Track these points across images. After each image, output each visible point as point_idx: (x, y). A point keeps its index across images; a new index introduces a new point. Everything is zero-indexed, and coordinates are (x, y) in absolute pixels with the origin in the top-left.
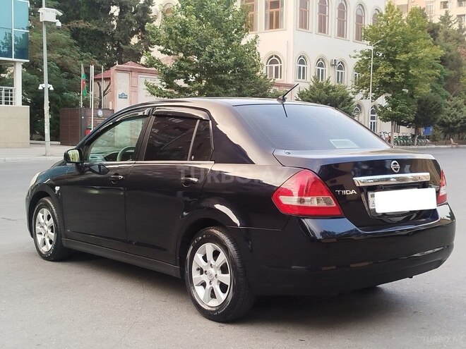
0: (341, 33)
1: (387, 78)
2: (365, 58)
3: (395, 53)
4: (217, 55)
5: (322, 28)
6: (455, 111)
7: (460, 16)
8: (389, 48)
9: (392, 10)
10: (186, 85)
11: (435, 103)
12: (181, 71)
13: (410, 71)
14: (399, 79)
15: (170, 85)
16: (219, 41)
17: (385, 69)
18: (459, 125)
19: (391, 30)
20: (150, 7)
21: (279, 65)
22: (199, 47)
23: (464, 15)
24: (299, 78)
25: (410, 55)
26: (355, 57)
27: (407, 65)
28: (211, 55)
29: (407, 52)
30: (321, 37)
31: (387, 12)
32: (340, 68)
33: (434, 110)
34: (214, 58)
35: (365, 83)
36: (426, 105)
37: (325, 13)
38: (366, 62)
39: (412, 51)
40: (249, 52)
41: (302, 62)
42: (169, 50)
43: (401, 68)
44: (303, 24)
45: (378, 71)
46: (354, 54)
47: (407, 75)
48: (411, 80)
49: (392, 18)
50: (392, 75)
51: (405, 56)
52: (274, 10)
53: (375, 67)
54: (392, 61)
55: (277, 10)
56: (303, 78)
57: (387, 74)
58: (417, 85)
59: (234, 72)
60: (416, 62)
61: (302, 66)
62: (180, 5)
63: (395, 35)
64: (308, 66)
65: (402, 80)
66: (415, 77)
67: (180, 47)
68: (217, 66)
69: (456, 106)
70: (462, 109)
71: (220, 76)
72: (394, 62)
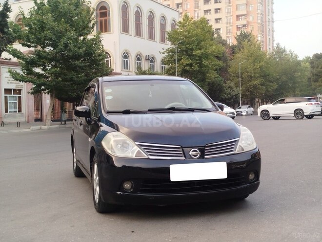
0: (151, 37)
1: (187, 68)
2: (171, 54)
3: (192, 50)
4: (71, 46)
5: (138, 33)
6: (229, 91)
7: (217, 30)
8: (187, 46)
9: (188, 20)
10: (43, 72)
11: (219, 85)
12: (40, 59)
13: (203, 62)
14: (196, 68)
15: (30, 72)
16: (72, 34)
17: (186, 61)
18: (232, 100)
19: (189, 33)
20: (8, 13)
21: (109, 59)
22: (55, 39)
23: (220, 29)
24: (125, 68)
25: (202, 51)
26: (163, 53)
27: (200, 58)
28: (66, 46)
29: (200, 49)
30: (138, 39)
31: (184, 20)
32: (152, 61)
33: (219, 90)
34: (69, 48)
35: (171, 72)
36: (213, 86)
37: (140, 22)
38: (172, 57)
39: (203, 48)
40: (96, 44)
41: (125, 57)
42: (29, 43)
43: (197, 60)
44: (125, 29)
45: (181, 62)
46: (163, 51)
47: (201, 65)
48: (204, 69)
49: (189, 25)
50: (191, 65)
51: (199, 51)
52: (103, 19)
53: (179, 60)
54: (189, 56)
55: (105, 18)
56: (127, 69)
57: (187, 65)
58: (207, 72)
59: (84, 60)
60: (206, 56)
61: (126, 60)
62: (36, 8)
63: (191, 37)
64: (130, 60)
65: (198, 69)
66: (207, 66)
67: (39, 39)
68: (71, 54)
69: (229, 87)
70: (234, 89)
71: (73, 63)
72: (191, 56)
